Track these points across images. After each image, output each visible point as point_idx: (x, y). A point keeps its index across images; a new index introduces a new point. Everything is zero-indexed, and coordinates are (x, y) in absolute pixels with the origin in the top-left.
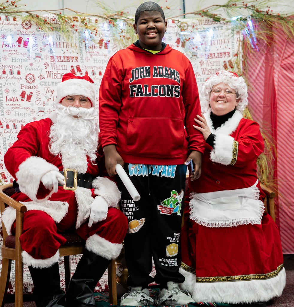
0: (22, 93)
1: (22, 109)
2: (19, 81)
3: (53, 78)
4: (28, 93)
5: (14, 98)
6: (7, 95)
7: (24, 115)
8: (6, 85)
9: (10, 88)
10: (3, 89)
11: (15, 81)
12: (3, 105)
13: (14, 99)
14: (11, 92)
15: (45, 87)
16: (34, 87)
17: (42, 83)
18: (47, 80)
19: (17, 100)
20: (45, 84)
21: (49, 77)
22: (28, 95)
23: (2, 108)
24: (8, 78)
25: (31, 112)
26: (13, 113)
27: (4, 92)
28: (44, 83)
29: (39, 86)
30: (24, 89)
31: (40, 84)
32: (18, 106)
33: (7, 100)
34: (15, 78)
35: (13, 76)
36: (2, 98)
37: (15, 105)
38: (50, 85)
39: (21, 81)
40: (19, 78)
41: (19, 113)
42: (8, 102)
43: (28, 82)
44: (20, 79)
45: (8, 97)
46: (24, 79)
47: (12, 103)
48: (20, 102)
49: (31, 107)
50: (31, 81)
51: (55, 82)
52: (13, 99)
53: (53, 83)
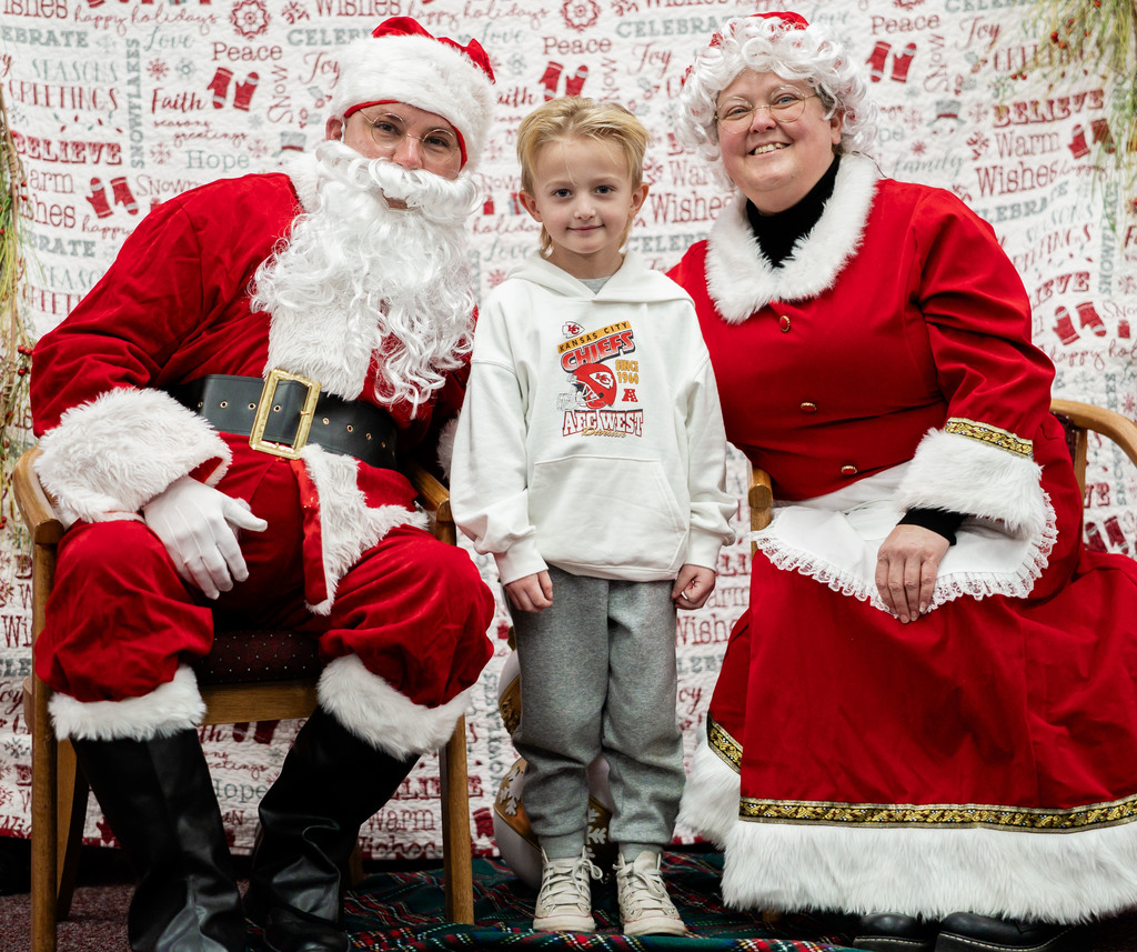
0: (218, 77)
1: (214, 141)
2: (205, 31)
3: (340, 14)
4: (240, 75)
5: (185, 99)
6: (156, 85)
7: (222, 165)
8: (156, 46)
9: (171, 58)
10: (144, 64)
11: (191, 29)
12: (139, 124)
13: (186, 103)
14: (172, 75)
15: (308, 49)
16: (263, 54)
17: (296, 37)
18: (317, 21)
19: (196, 104)
20: (310, 38)
21: (325, 11)
22: (241, 84)
23: (136, 136)
24: (160, 19)
25: (251, 149)
26: (179, 155)
27: (145, 76)
28: (304, 37)
29: (286, 48)
30: (224, 62)
31: (289, 38)
32: (201, 129)
33: (159, 104)
34: (189, 18)
35: (184, 10)
36: (139, 96)
37: (187, 123)
38: (329, 43)
39: (213, 27)
40: (206, 15)
41: (204, 156)
42: (161, 114)
43: (239, 30)
44: (208, 21)
45: (161, 95)
46: (224, 22)
47: (176, 115)
48: (208, 113)
49: (252, 133)
50: (255, 28)
51: (351, 31)
52: (180, 102)
53: (339, 33)
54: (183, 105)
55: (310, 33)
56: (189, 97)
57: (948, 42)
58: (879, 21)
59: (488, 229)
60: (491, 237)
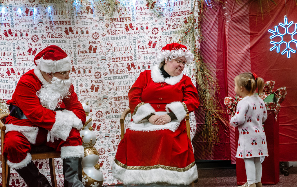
0: (29, 49)
1: (29, 61)
2: (27, 41)
3: (51, 37)
4: (33, 49)
5: (23, 53)
6: (18, 51)
7: (30, 65)
8: (18, 44)
9: (21, 46)
10: (16, 47)
11: (24, 41)
12: (15, 58)
14: (21, 49)
15: (46, 44)
16: (37, 45)
17: (43, 42)
18: (47, 39)
19: (25, 54)
20: (46, 42)
21: (49, 37)
22: (34, 51)
23: (15, 61)
24: (19, 39)
27: (16, 49)
28: (45, 42)
29: (42, 44)
30: (30, 47)
31: (42, 42)
32: (27, 59)
33: (19, 55)
34: (24, 39)
35: (23, 37)
36: (15, 53)
37: (24, 58)
38: (50, 43)
39: (28, 40)
40: (27, 38)
41: (27, 64)
43: (33, 41)
45: (19, 53)
46: (30, 39)
47: (22, 57)
48: (28, 56)
50: (36, 40)
51: (53, 40)
53: (51, 41)
54: (23, 55)
55: (46, 41)
56: (24, 53)
57: (162, 41)
58: (150, 37)
59: (79, 76)
60: (80, 78)
